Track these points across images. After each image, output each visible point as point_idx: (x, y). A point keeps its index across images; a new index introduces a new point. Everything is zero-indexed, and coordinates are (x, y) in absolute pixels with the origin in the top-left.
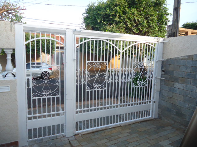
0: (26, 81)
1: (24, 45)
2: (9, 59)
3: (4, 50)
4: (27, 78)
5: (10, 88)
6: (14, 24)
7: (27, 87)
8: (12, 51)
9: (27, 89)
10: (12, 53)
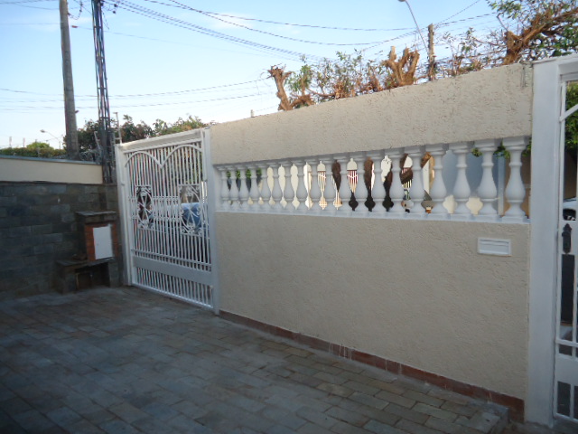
0: (561, 231)
1: (560, 123)
2: (514, 166)
3: (504, 144)
4: (563, 223)
5: (510, 248)
6: (532, 65)
7: (561, 252)
8: (522, 142)
9: (563, 256)
10: (523, 148)
